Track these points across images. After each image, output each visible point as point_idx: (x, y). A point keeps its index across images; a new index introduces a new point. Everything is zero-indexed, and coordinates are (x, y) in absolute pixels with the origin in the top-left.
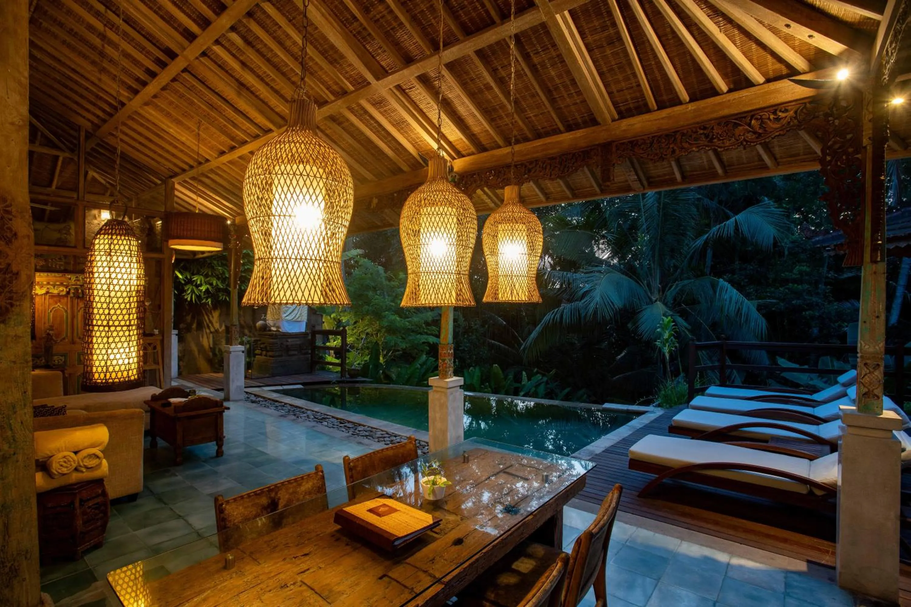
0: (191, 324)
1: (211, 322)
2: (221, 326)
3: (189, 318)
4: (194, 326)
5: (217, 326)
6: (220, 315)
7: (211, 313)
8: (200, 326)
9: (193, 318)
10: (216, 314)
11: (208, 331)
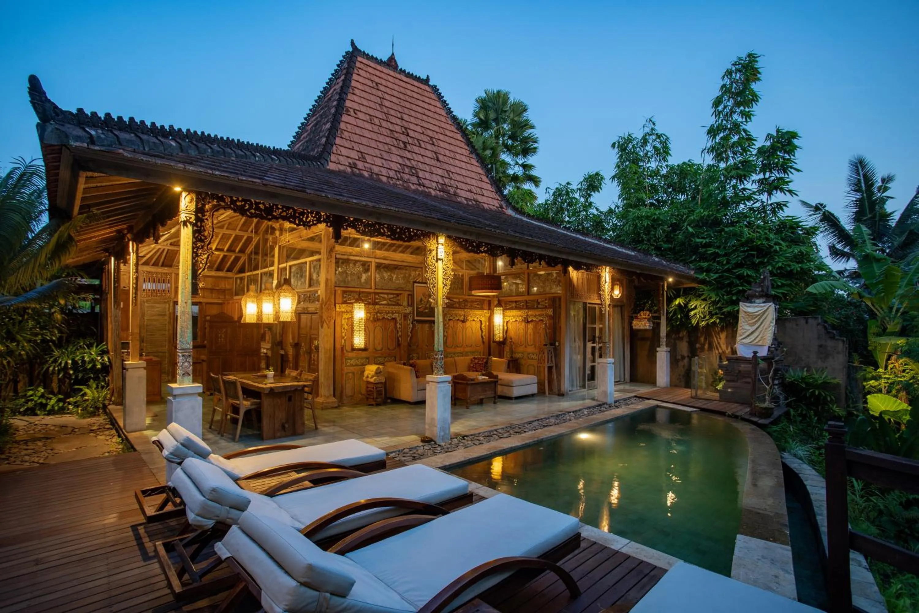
0: (704, 345)
1: (719, 343)
2: (727, 348)
3: (702, 339)
4: (706, 346)
5: (724, 347)
6: (727, 337)
7: (719, 334)
8: (711, 347)
9: (705, 339)
10: (723, 336)
11: (717, 352)
